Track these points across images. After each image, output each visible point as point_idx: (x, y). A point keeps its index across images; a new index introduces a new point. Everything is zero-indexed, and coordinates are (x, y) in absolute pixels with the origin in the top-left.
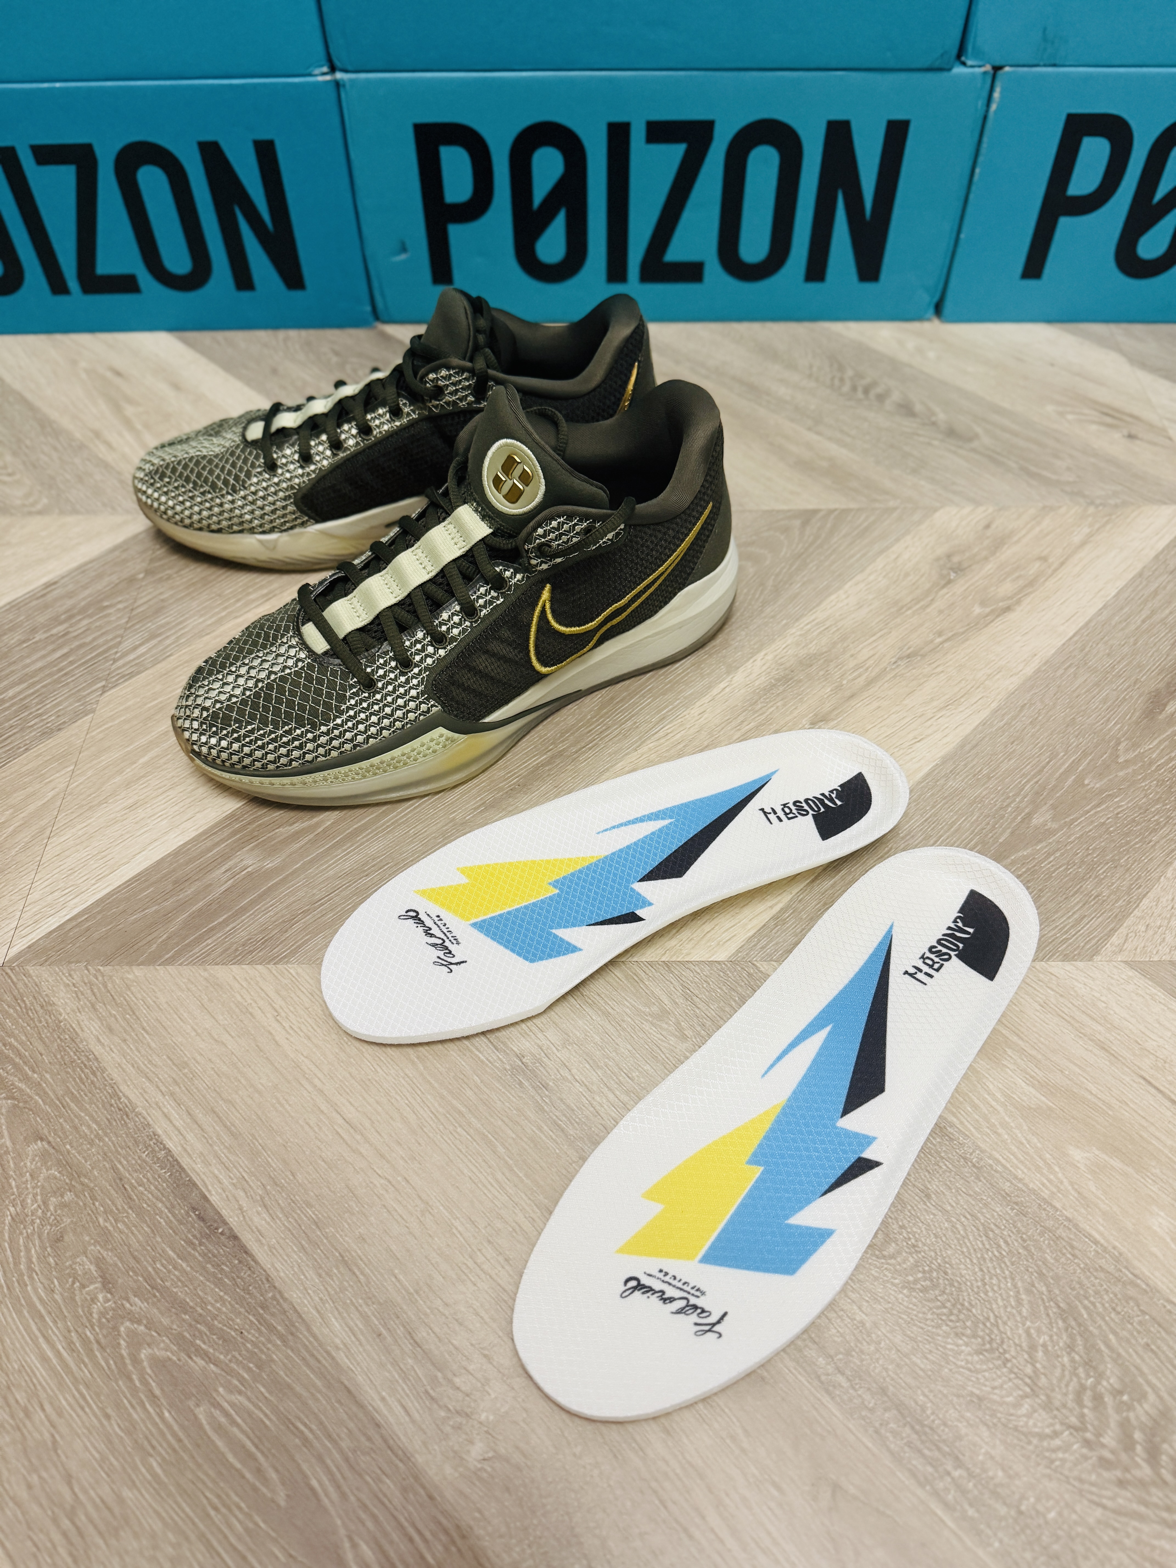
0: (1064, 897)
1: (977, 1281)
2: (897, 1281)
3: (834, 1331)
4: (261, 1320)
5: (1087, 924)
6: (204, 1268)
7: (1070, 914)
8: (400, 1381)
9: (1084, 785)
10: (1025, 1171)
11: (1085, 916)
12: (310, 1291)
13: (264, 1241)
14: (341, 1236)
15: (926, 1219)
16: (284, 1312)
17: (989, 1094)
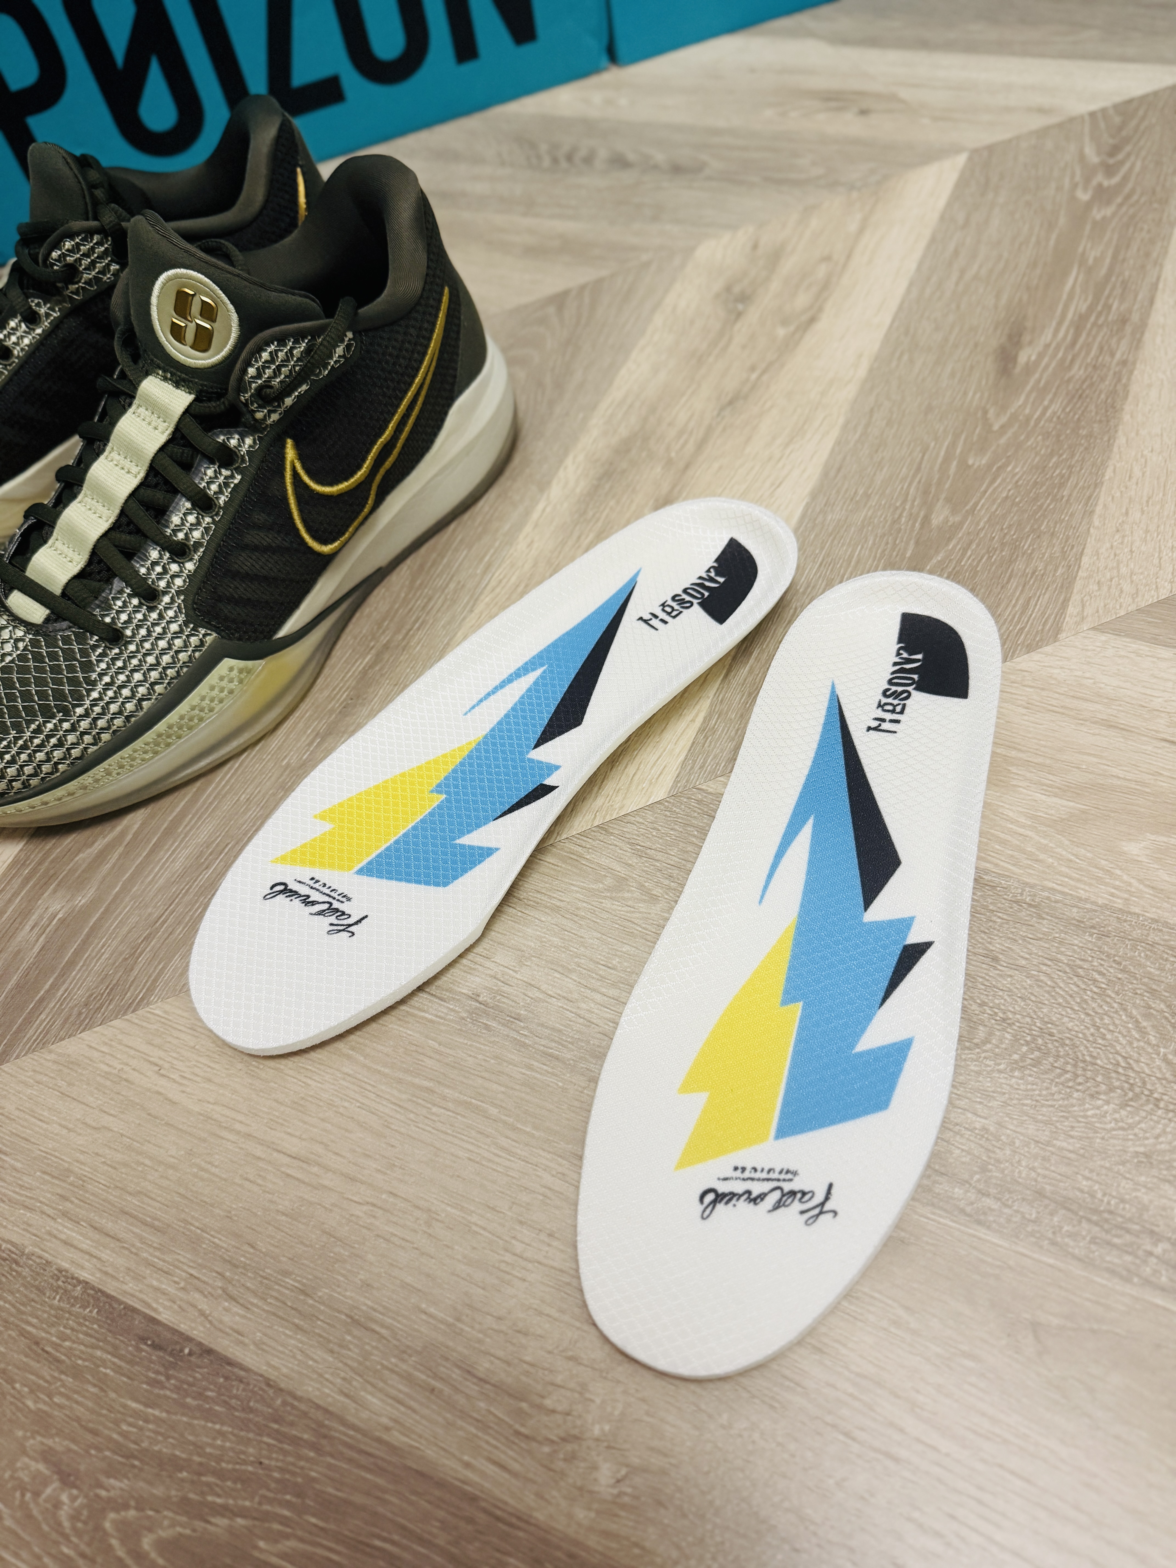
0: (999, 587)
1: (1088, 1028)
2: (1002, 1067)
3: (957, 1152)
4: (281, 1437)
5: (1036, 605)
6: (185, 1406)
7: (1014, 602)
8: (480, 1434)
9: (970, 467)
10: (1087, 888)
11: (1030, 598)
12: (327, 1376)
13: (246, 1341)
14: (339, 1293)
15: (1004, 985)
16: (305, 1414)
17: (1012, 823)
